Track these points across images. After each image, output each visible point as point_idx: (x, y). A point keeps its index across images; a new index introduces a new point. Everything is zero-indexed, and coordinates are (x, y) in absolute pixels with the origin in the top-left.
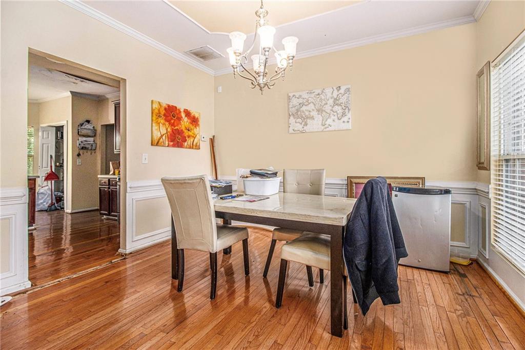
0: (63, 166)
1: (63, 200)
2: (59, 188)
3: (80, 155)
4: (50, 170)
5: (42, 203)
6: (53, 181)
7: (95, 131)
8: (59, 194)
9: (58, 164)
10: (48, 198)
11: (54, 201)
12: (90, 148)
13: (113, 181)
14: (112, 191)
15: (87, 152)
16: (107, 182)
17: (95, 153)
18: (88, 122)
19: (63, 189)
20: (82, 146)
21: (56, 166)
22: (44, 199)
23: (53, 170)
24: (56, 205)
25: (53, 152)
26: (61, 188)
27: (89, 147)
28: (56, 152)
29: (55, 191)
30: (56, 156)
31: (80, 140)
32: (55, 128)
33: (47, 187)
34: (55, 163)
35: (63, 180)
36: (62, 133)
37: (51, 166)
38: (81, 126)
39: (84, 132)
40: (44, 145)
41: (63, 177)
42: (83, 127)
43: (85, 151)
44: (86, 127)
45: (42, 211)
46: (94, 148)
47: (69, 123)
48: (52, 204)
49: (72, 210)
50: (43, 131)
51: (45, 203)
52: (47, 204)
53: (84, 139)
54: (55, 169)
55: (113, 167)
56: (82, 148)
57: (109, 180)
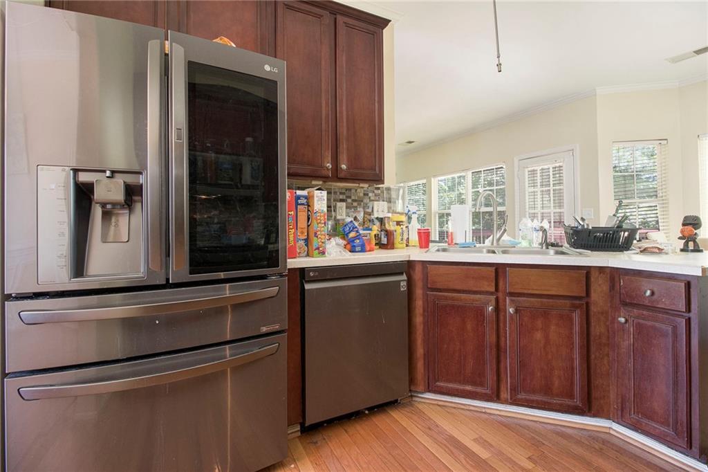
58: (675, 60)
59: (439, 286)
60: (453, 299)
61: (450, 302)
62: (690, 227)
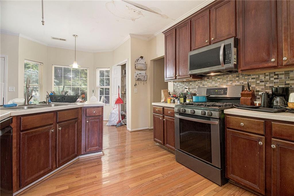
0: (126, 94)
1: (126, 118)
2: (124, 109)
3: (136, 85)
4: (118, 97)
5: (113, 120)
6: (120, 105)
7: (146, 64)
8: (124, 113)
9: (123, 92)
10: (117, 117)
11: (121, 119)
12: (143, 80)
13: (168, 110)
14: (167, 120)
15: (141, 83)
16: (162, 110)
17: (146, 83)
18: (142, 57)
19: (126, 109)
20: (138, 77)
21: (122, 93)
22: (114, 118)
23: (120, 97)
24: (122, 122)
25: (120, 84)
26: (125, 109)
27: (142, 78)
28: (122, 84)
29: (121, 111)
30: (121, 86)
31: (136, 73)
32: (121, 66)
33: (117, 109)
34: (122, 92)
35: (126, 104)
36: (125, 70)
37: (119, 94)
38: (137, 61)
39: (139, 67)
40: (115, 79)
41: (126, 101)
42: (138, 62)
43: (140, 82)
44: (140, 62)
45: (114, 125)
46: (145, 79)
47: (129, 60)
48: (120, 122)
49: (131, 129)
50: (114, 69)
51: (115, 121)
52: (116, 121)
53: (139, 72)
54: (121, 96)
55: (165, 95)
56: (138, 79)
57: (163, 108)
58: (54, 38)
59: (28, 127)
60: (35, 132)
61: (34, 134)
62: (83, 95)
